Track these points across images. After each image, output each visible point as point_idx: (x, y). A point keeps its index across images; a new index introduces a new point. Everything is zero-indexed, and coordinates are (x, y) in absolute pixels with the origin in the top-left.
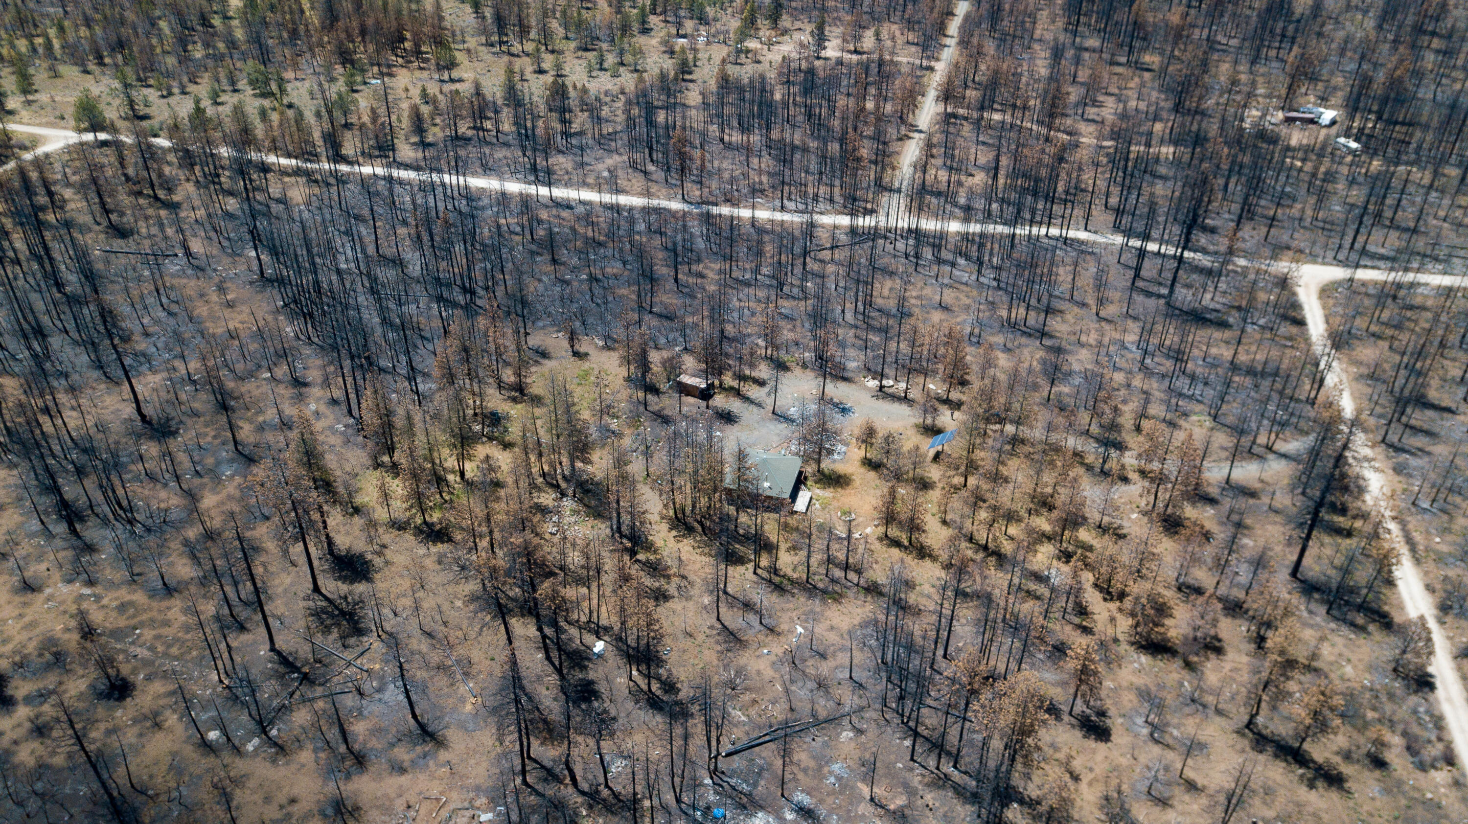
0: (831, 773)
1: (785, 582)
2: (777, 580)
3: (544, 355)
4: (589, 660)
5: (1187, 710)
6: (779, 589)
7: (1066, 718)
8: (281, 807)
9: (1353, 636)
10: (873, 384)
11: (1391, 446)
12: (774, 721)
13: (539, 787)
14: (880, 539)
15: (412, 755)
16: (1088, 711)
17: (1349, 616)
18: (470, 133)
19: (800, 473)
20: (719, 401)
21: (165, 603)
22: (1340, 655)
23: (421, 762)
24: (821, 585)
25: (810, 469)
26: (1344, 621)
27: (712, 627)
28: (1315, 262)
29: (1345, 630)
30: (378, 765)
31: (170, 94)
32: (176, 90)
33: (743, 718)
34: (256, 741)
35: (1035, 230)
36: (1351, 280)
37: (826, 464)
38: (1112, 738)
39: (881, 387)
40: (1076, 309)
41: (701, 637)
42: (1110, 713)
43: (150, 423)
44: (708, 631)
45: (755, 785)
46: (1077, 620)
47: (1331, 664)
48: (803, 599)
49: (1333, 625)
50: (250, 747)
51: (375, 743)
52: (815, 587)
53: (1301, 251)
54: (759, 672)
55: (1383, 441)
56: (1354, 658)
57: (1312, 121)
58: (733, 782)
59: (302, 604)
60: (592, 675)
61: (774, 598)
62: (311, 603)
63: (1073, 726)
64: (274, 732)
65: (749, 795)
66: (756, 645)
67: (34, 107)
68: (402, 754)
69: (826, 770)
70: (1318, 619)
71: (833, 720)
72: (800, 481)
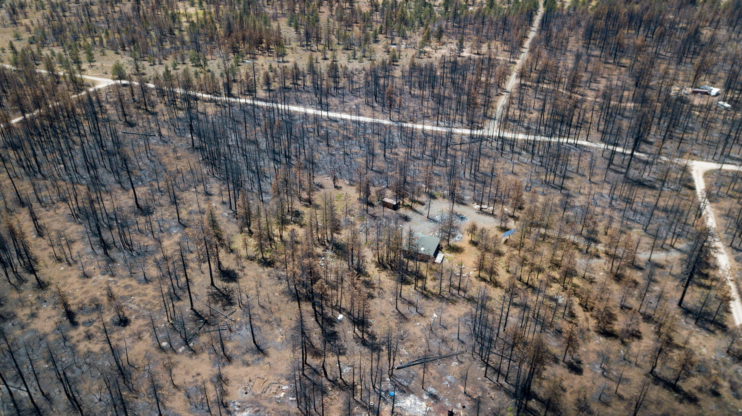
0: (446, 380)
1: (429, 294)
2: (425, 292)
3: (321, 187)
4: (335, 322)
5: (621, 363)
6: (426, 297)
7: (561, 363)
8: (193, 377)
9: (708, 335)
10: (477, 207)
11: (735, 248)
12: (420, 355)
13: (310, 377)
14: (476, 277)
15: (253, 359)
16: (572, 361)
17: (707, 326)
18: (291, 86)
19: (439, 245)
20: (402, 211)
21: (145, 286)
22: (701, 343)
23: (257, 362)
24: (446, 296)
25: (444, 244)
26: (704, 328)
27: (393, 312)
28: (702, 160)
29: (704, 332)
30: (237, 362)
31: (154, 64)
32: (157, 63)
33: (406, 353)
34: (183, 348)
35: (561, 140)
36: (720, 169)
37: (452, 242)
38: (584, 373)
39: (481, 209)
40: (579, 177)
41: (388, 316)
42: (583, 362)
43: (141, 208)
44: (392, 314)
45: (410, 383)
46: (569, 319)
47: (696, 347)
48: (437, 302)
49: (698, 329)
50: (180, 350)
51: (236, 352)
52: (443, 297)
53: (695, 155)
54: (414, 333)
55: (731, 246)
56: (708, 346)
57: (706, 93)
58: (400, 380)
59: (206, 290)
60: (336, 329)
61: (424, 300)
62: (210, 291)
63: (564, 367)
64: (191, 345)
65: (407, 387)
66: (414, 321)
67: (94, 68)
68: (248, 358)
69: (444, 378)
70: (691, 326)
71: (449, 357)
72: (439, 249)
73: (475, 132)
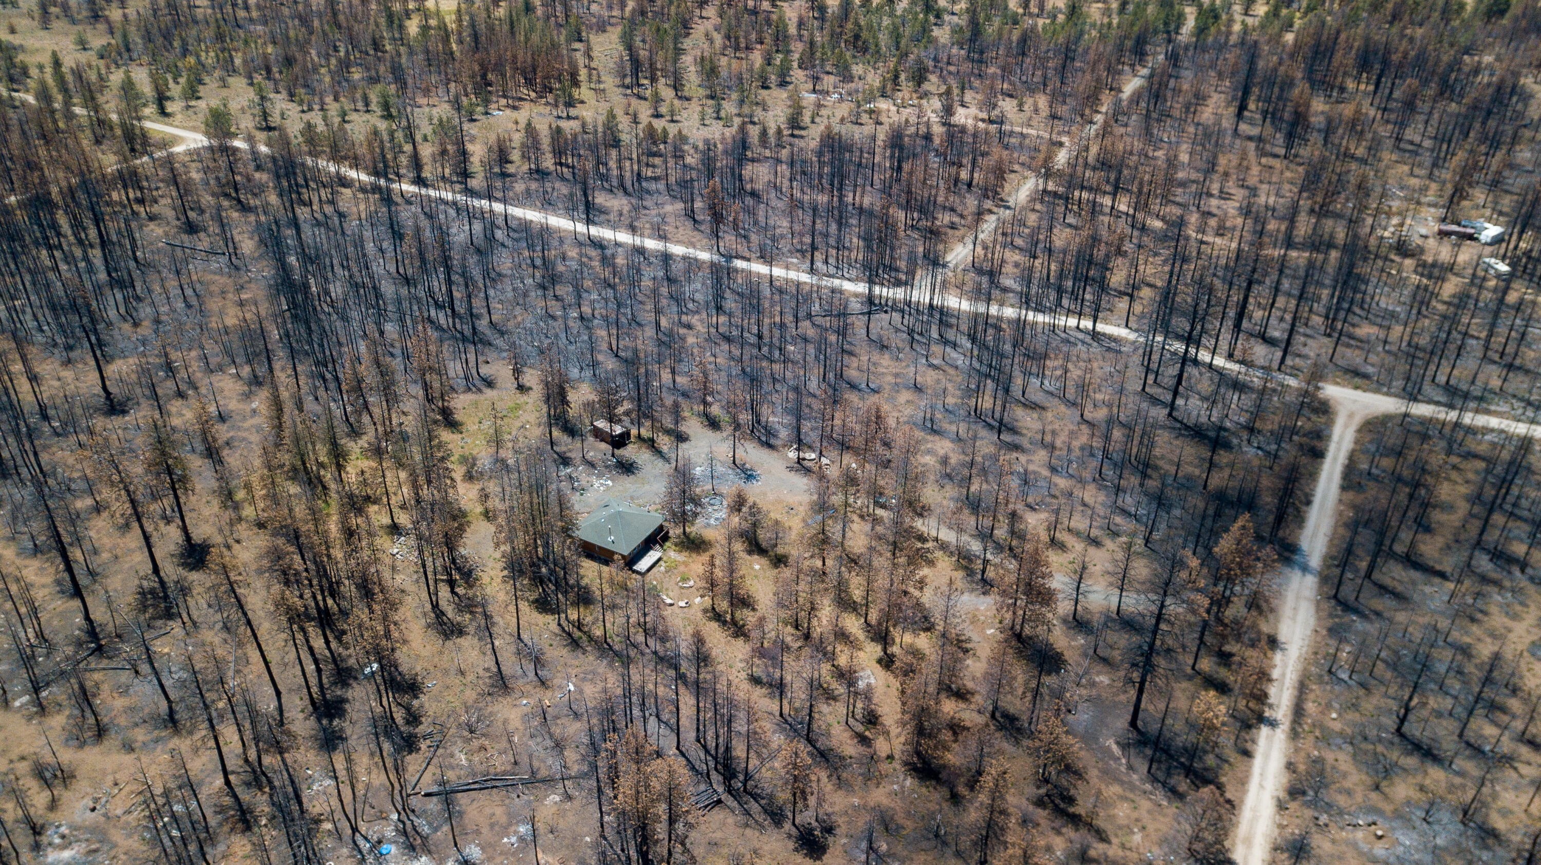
0: (516, 832)
1: (585, 638)
2: (577, 634)
3: (489, 383)
4: (356, 678)
5: (924, 844)
6: (575, 644)
7: (788, 826)
8: (11, 761)
9: (1165, 803)
10: (792, 455)
11: (1339, 602)
12: (492, 770)
13: (239, 790)
14: (705, 611)
15: (149, 737)
16: (815, 824)
17: (1172, 782)
18: (552, 168)
19: (658, 531)
20: (630, 452)
22: (1137, 820)
23: (152, 745)
24: (617, 647)
25: (675, 532)
26: (1164, 784)
27: (487, 670)
28: (1377, 391)
29: (1160, 796)
30: (112, 741)
31: (311, 109)
32: (316, 107)
33: (464, 762)
34: (25, 699)
36: (1406, 415)
37: (692, 530)
38: (826, 858)
39: (799, 460)
40: (1063, 408)
41: (470, 677)
42: (837, 831)
43: (111, 401)
44: (481, 672)
45: (436, 830)
46: (860, 728)
47: (1120, 827)
48: (591, 658)
49: (1148, 787)
50: (17, 704)
51: (123, 721)
52: (611, 648)
53: (1366, 376)
54: (505, 722)
55: (1335, 597)
56: (1151, 827)
57: (1471, 237)
58: (417, 821)
59: (137, 582)
60: (349, 694)
61: (564, 652)
62: (145, 584)
63: (790, 836)
64: (44, 694)
65: (424, 839)
66: (518, 694)
67: (190, 112)
68: (140, 735)
69: (512, 829)
70: (1135, 777)
71: (549, 781)
72: (655, 539)
73: (882, 291)
